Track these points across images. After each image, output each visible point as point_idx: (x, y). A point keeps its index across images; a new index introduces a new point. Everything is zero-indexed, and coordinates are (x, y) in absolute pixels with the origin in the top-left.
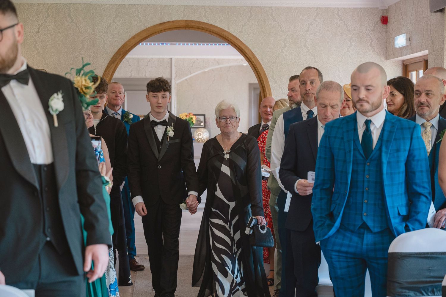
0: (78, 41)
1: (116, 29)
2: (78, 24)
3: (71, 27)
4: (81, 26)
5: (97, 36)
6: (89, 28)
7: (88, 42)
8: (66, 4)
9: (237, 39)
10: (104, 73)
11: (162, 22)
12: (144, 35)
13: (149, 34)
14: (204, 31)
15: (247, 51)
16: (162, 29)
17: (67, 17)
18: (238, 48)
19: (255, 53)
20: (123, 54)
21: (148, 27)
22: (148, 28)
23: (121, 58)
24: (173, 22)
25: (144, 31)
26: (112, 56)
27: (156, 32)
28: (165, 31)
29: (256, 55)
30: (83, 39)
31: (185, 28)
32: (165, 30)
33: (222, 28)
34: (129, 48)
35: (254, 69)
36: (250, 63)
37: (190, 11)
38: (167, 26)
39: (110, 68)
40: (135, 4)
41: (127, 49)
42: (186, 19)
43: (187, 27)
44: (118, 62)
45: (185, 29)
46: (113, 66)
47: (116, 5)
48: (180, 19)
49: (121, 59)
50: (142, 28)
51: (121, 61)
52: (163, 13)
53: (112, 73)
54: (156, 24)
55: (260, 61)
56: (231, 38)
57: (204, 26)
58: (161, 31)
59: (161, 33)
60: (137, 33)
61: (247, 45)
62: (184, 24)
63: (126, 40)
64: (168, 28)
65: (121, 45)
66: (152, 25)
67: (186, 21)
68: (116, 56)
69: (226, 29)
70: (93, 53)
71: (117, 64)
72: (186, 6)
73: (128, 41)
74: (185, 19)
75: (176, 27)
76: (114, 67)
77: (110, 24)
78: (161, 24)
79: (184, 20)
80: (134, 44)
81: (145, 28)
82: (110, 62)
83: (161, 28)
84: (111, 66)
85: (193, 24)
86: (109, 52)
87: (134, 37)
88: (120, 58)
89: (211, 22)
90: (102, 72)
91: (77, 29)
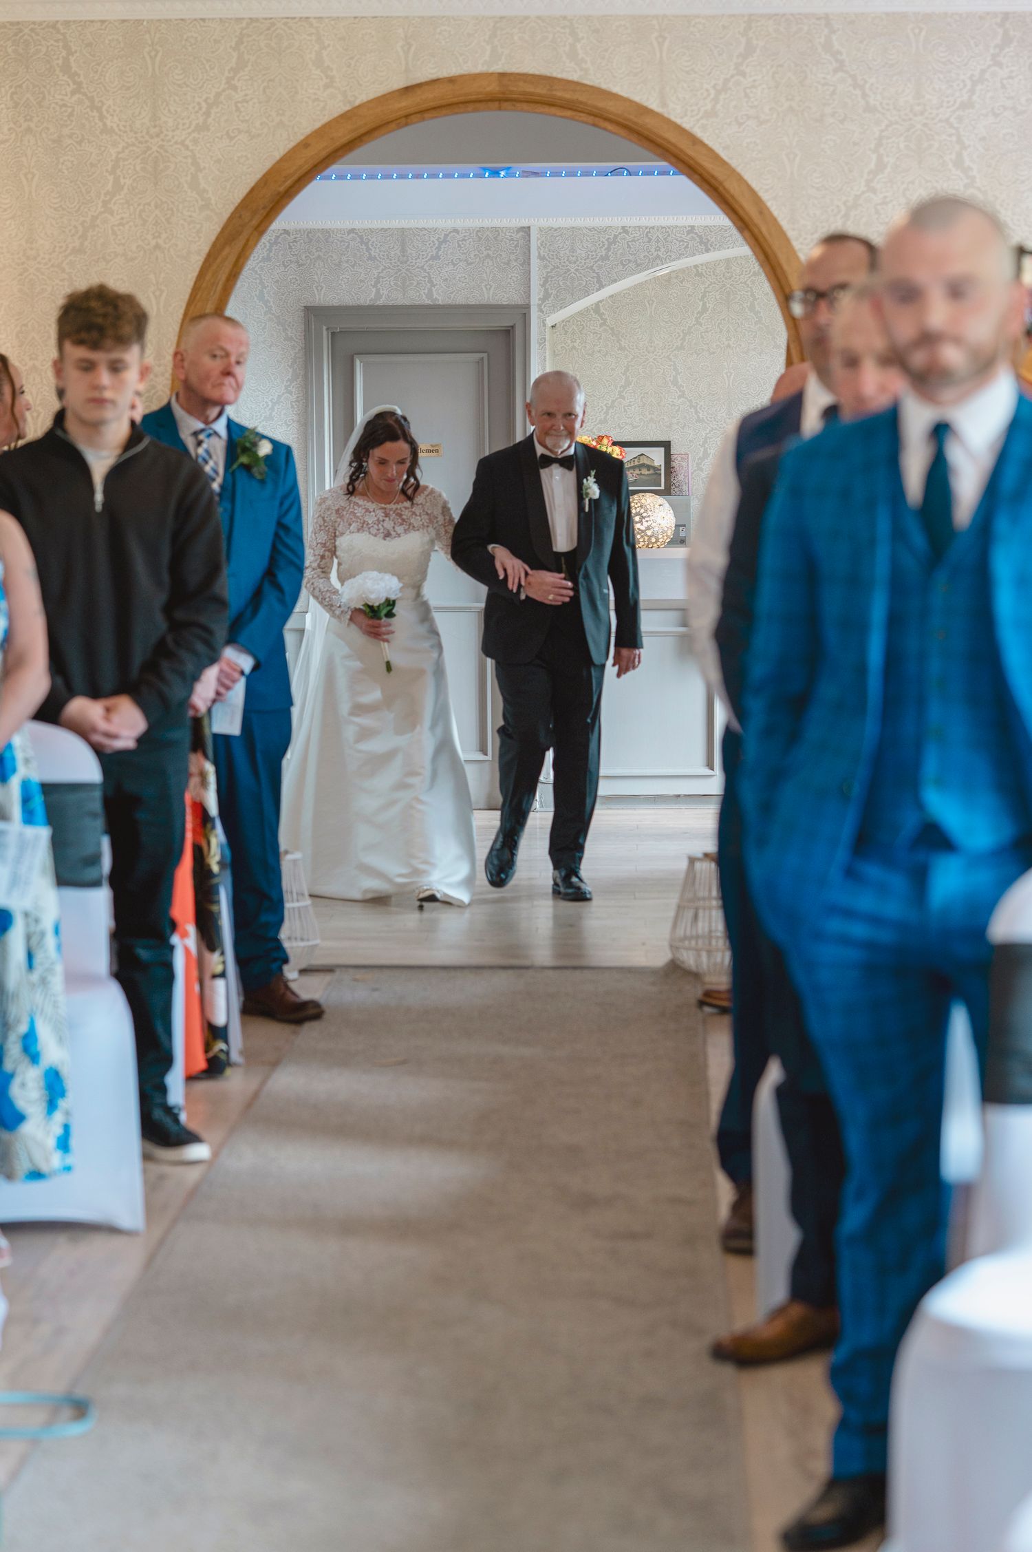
0: (99, 161)
1: (241, 112)
2: (97, 100)
3: (73, 111)
4: (110, 106)
5: (170, 141)
6: (140, 113)
7: (134, 166)
8: (54, 26)
9: (696, 141)
10: (195, 283)
11: (409, 84)
12: (343, 135)
13: (363, 131)
14: (569, 113)
15: (732, 187)
16: (412, 110)
17: (57, 72)
18: (700, 175)
19: (765, 196)
20: (268, 209)
21: (357, 103)
22: (359, 106)
23: (261, 222)
24: (451, 80)
25: (345, 116)
26: (226, 216)
27: (388, 123)
28: (423, 119)
29: (769, 204)
30: (119, 153)
31: (497, 104)
32: (423, 113)
33: (636, 98)
34: (289, 183)
35: (762, 257)
36: (747, 233)
37: (516, 38)
38: (428, 97)
39: (219, 260)
40: (307, 18)
41: (282, 189)
42: (501, 71)
43: (507, 100)
44: (248, 240)
45: (500, 109)
46: (231, 253)
47: (239, 20)
48: (480, 69)
49: (259, 226)
50: (338, 107)
51: (262, 233)
52: (413, 49)
53: (228, 280)
54: (390, 90)
55: (784, 223)
56: (671, 136)
57: (568, 95)
58: (405, 119)
59: (407, 125)
60: (318, 125)
61: (733, 163)
62: (493, 87)
63: (278, 155)
64: (432, 104)
65: (259, 176)
66: (371, 96)
67: (502, 75)
68: (240, 217)
69: (654, 105)
70: (156, 207)
71: (246, 245)
72: (502, 18)
73: (283, 160)
74: (498, 68)
75: (462, 99)
76: (232, 259)
77: (218, 95)
78: (408, 90)
79: (492, 74)
80: (307, 167)
81: (348, 108)
82: (217, 239)
83: (405, 104)
84: (225, 253)
85: (530, 88)
86: (213, 202)
87: (304, 144)
88: (255, 222)
89: (595, 78)
90: (190, 276)
91: (94, 117)
